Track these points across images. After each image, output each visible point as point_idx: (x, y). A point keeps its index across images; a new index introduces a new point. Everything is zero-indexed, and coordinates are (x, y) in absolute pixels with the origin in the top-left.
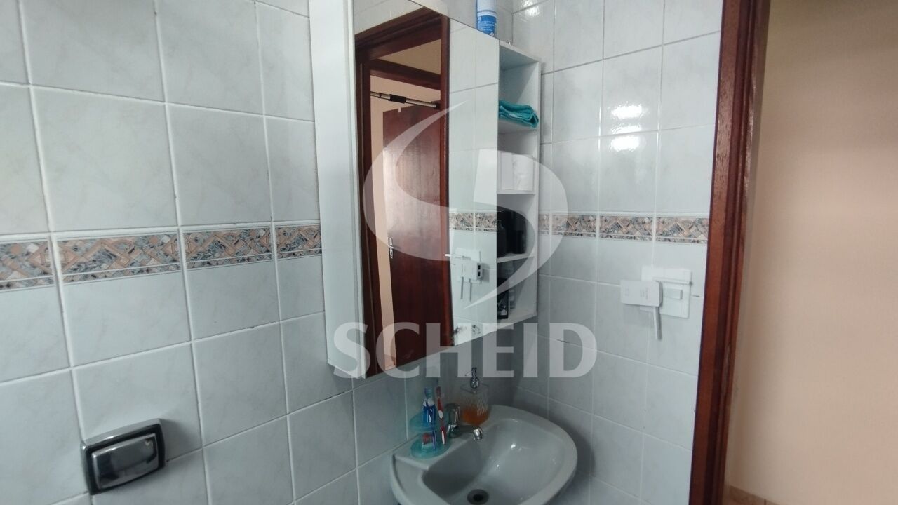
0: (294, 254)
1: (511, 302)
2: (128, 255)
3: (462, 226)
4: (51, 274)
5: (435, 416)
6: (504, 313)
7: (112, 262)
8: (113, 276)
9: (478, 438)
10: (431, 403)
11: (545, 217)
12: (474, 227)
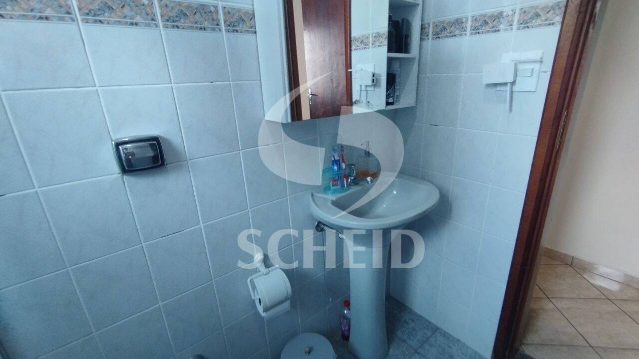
0: (237, 31)
1: (397, 96)
2: (121, 9)
3: (362, 46)
4: (72, 15)
5: (340, 167)
6: (391, 100)
7: (111, 13)
8: (113, 24)
9: (370, 183)
10: (337, 158)
11: (426, 26)
12: (371, 46)
